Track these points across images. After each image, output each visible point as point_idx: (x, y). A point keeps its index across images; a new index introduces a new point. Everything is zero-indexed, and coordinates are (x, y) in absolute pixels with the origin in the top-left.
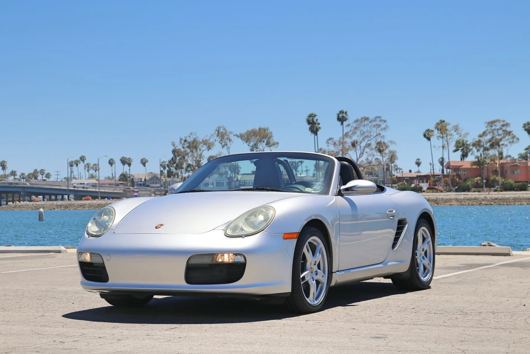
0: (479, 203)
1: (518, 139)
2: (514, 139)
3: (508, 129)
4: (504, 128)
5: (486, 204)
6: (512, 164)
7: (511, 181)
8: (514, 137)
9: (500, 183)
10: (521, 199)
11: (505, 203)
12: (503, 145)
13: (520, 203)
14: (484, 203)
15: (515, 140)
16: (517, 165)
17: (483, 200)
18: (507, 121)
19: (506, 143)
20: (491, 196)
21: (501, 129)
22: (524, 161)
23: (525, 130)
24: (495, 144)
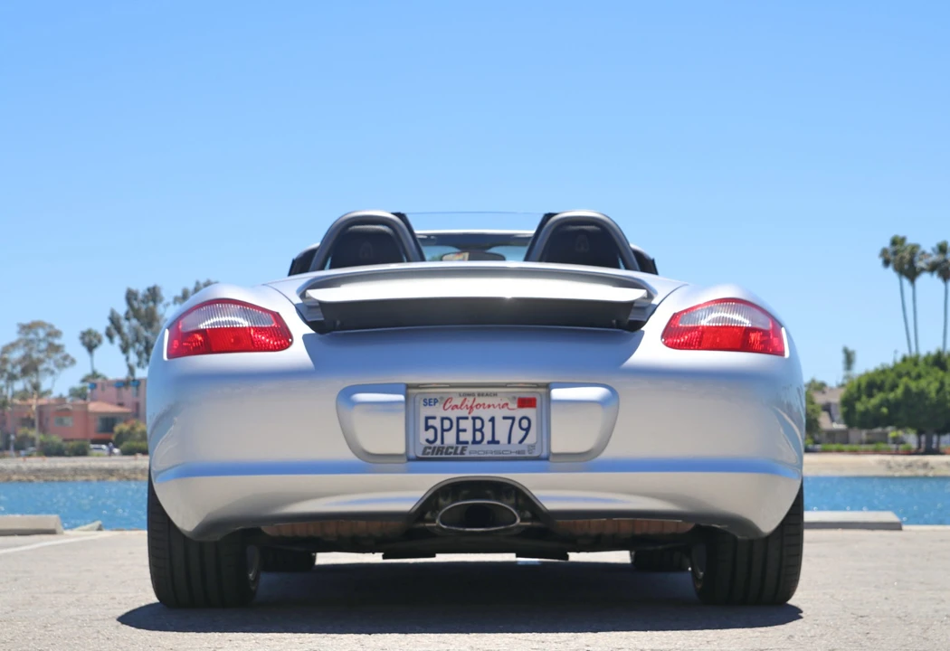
0: (6, 477)
1: (73, 362)
2: (68, 361)
3: (57, 342)
4: (50, 339)
5: (20, 481)
6: (59, 407)
7: (56, 439)
8: (66, 357)
9: (37, 442)
10: (86, 470)
11: (56, 478)
12: (47, 370)
13: (84, 478)
14: (15, 477)
15: (67, 363)
16: (67, 410)
17: (14, 472)
18: (57, 327)
19: (52, 367)
20: (29, 464)
21: (44, 340)
22: (80, 402)
23: (84, 344)
24: (30, 367)
